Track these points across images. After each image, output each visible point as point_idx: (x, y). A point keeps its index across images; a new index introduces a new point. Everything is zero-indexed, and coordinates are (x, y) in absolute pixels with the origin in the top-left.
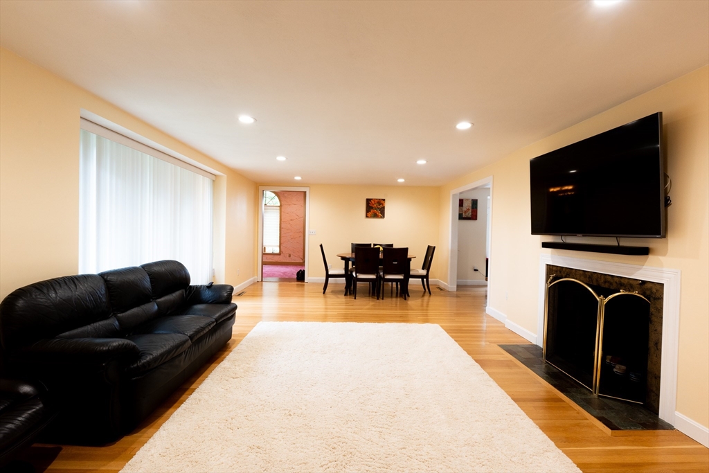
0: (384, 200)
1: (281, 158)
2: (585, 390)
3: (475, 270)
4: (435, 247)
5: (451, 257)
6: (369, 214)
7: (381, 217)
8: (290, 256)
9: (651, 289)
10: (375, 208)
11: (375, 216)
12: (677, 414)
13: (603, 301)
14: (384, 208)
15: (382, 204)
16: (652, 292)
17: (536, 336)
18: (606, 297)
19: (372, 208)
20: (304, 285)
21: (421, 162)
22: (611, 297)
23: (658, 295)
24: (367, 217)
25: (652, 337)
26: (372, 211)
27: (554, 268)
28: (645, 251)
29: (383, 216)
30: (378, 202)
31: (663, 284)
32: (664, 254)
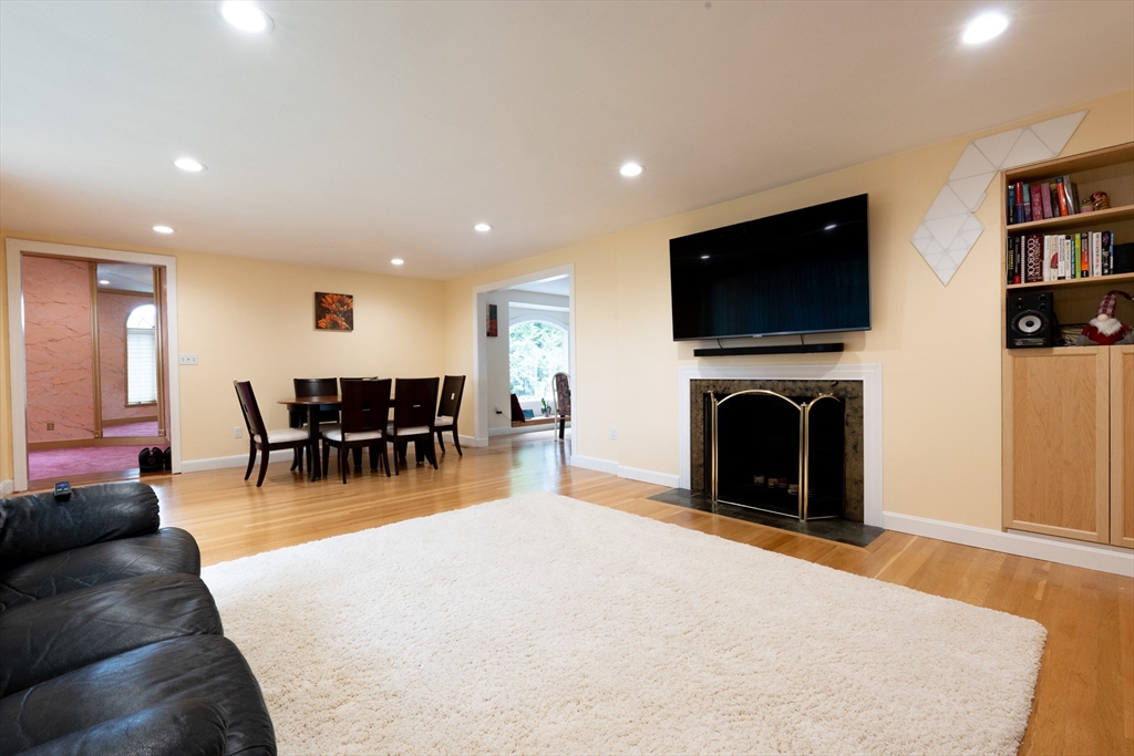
0: (351, 297)
1: (188, 165)
2: (790, 521)
3: (499, 413)
4: (464, 377)
5: (480, 393)
6: (322, 323)
7: (347, 329)
8: (51, 427)
9: (845, 389)
10: (332, 312)
11: (335, 326)
12: (885, 513)
13: (805, 409)
14: (351, 311)
15: (348, 305)
16: (847, 392)
17: (677, 477)
18: (808, 403)
19: (328, 311)
20: (170, 480)
21: (482, 228)
22: (812, 403)
23: (855, 394)
24: (318, 327)
25: (850, 440)
26: (328, 316)
27: (703, 383)
28: (839, 348)
29: (350, 327)
30: (339, 301)
31: (862, 382)
32: (862, 349)
